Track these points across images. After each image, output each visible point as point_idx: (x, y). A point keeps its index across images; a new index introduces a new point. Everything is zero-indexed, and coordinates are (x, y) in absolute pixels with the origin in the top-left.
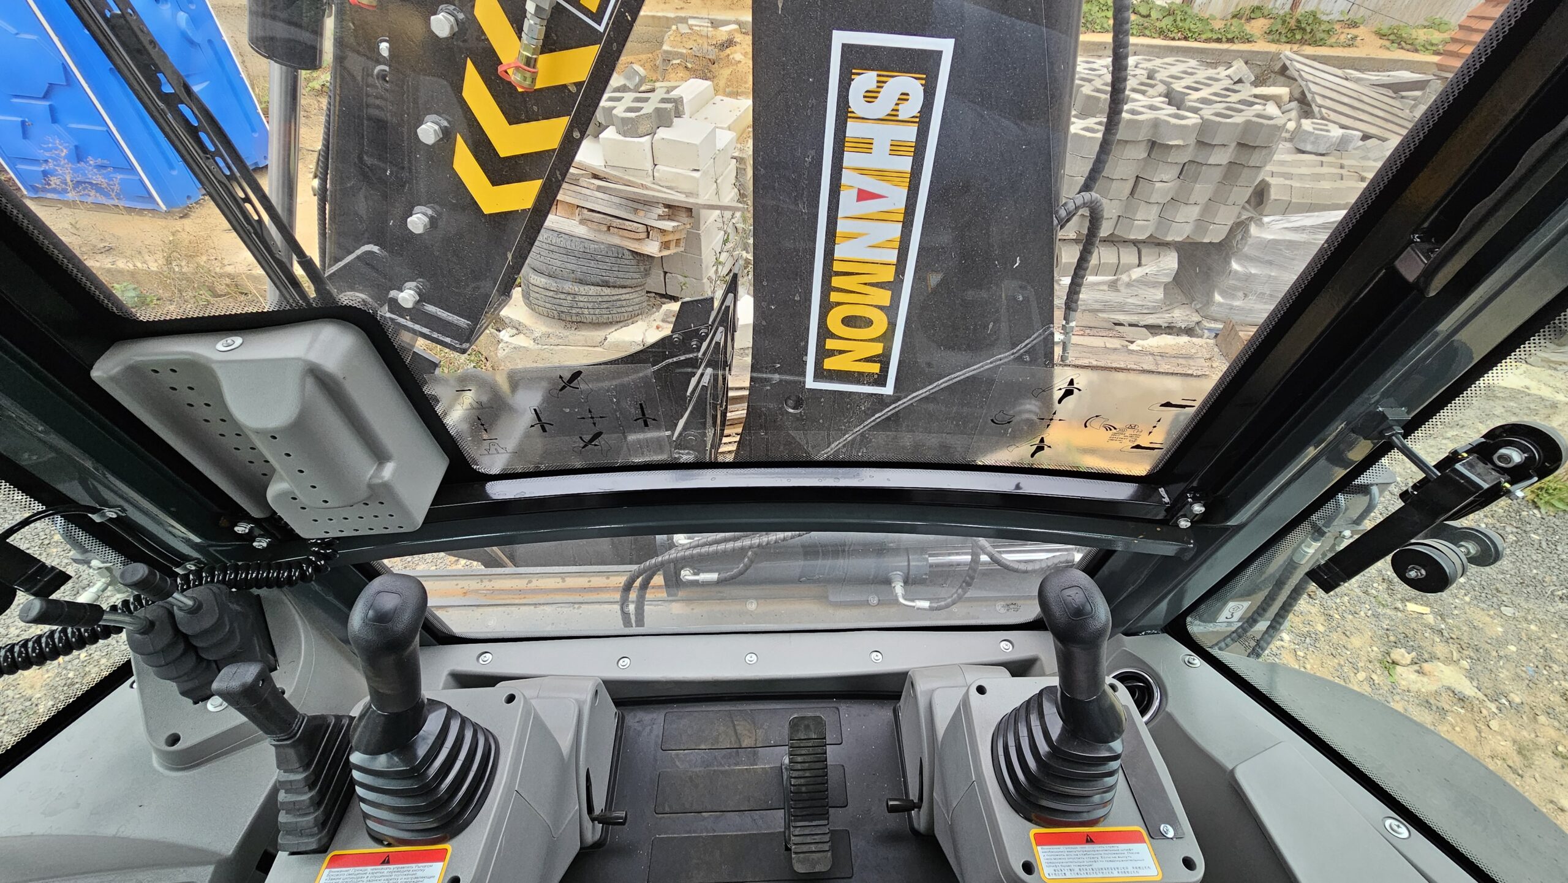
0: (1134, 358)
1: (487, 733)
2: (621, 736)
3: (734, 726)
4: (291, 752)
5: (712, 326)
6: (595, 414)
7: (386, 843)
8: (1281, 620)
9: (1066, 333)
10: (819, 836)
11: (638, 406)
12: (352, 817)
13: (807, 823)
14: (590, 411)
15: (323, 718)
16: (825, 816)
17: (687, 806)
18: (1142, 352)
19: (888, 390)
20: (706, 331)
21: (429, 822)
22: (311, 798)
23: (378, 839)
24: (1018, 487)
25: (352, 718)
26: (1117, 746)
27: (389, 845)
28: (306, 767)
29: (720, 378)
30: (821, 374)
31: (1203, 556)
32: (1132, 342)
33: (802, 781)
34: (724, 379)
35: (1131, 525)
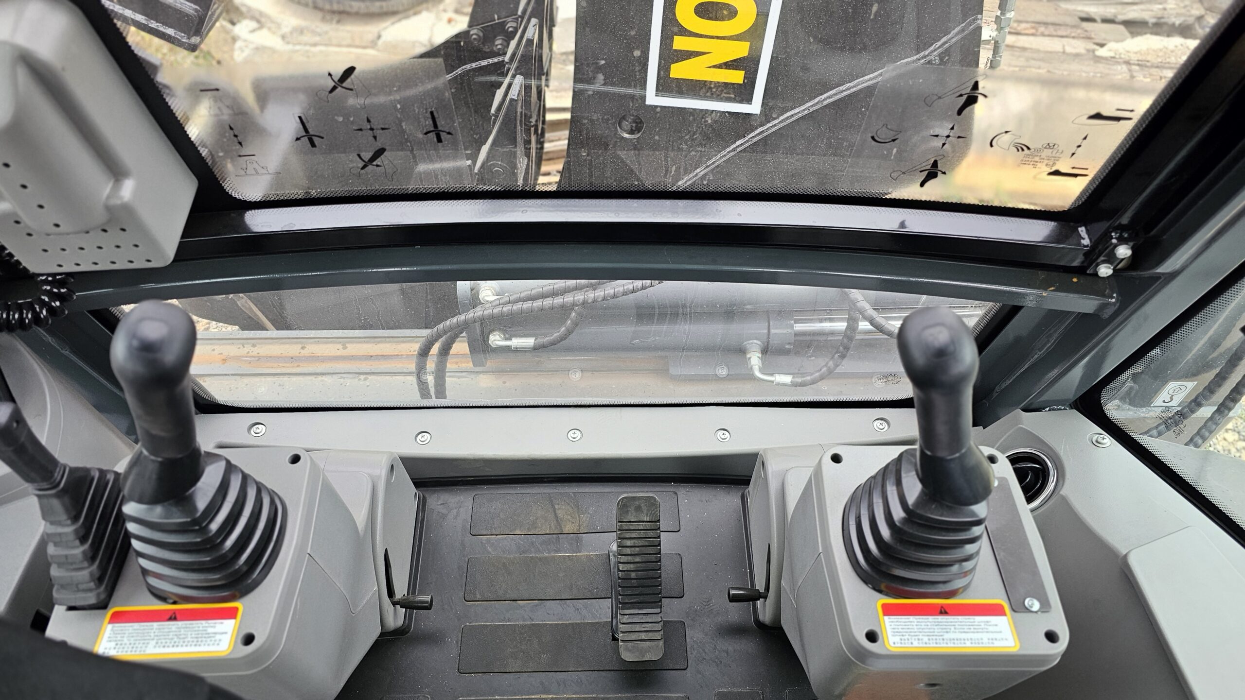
0: (1101, 67)
1: (272, 495)
2: (423, 520)
3: (555, 511)
4: (56, 503)
5: (522, 17)
6: (375, 124)
7: (171, 601)
8: (1231, 404)
9: (1000, 29)
10: (650, 625)
11: (429, 115)
12: (131, 572)
13: (636, 611)
14: (369, 121)
15: (87, 471)
16: (657, 603)
17: (501, 593)
18: (1112, 60)
19: (755, 107)
20: (514, 25)
21: (214, 577)
22: (84, 552)
23: (161, 597)
24: (902, 225)
25: (117, 474)
26: (980, 509)
27: (175, 603)
28: (75, 519)
29: (534, 91)
30: (666, 85)
31: (1126, 313)
32: (1102, 45)
33: (632, 567)
34: (540, 93)
35: (1042, 275)
